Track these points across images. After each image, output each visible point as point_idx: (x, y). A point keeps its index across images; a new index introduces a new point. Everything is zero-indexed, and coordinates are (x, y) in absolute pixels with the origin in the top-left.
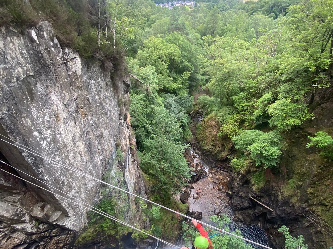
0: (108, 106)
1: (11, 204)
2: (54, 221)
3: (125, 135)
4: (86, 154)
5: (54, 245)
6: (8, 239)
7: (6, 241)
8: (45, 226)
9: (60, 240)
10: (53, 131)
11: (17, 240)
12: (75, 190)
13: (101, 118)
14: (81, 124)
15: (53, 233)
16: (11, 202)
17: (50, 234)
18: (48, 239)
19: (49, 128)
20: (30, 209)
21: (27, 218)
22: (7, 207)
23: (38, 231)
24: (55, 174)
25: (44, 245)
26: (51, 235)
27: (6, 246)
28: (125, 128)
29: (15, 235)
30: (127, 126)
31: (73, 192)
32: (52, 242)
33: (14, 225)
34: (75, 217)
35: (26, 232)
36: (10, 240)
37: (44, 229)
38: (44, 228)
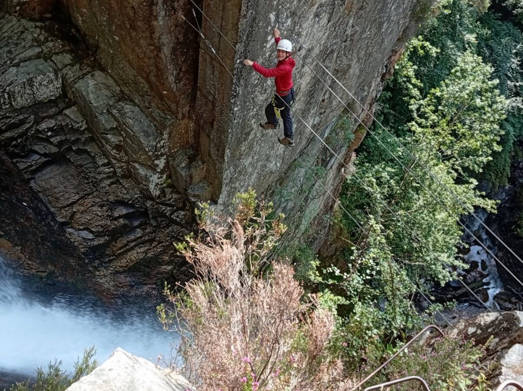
0: (393, 8)
1: (155, 125)
2: (194, 196)
3: (368, 93)
4: (302, 98)
5: (168, 238)
6: (112, 183)
7: (109, 185)
8: (175, 196)
9: (180, 234)
10: (295, 22)
11: (126, 192)
12: (253, 158)
13: (368, 30)
14: (333, 29)
15: (178, 217)
16: (157, 121)
17: (171, 214)
18: (164, 221)
19: (293, 14)
20: (173, 151)
21: (161, 163)
22: (148, 126)
23: (159, 197)
24: (250, 109)
25: (155, 227)
26: (172, 216)
27: (106, 193)
28: (378, 76)
29: (126, 183)
30: (384, 71)
31: (248, 161)
32: (168, 231)
33: (137, 165)
34: (222, 208)
35: (145, 187)
36: (115, 185)
37: (169, 200)
38: (172, 198)
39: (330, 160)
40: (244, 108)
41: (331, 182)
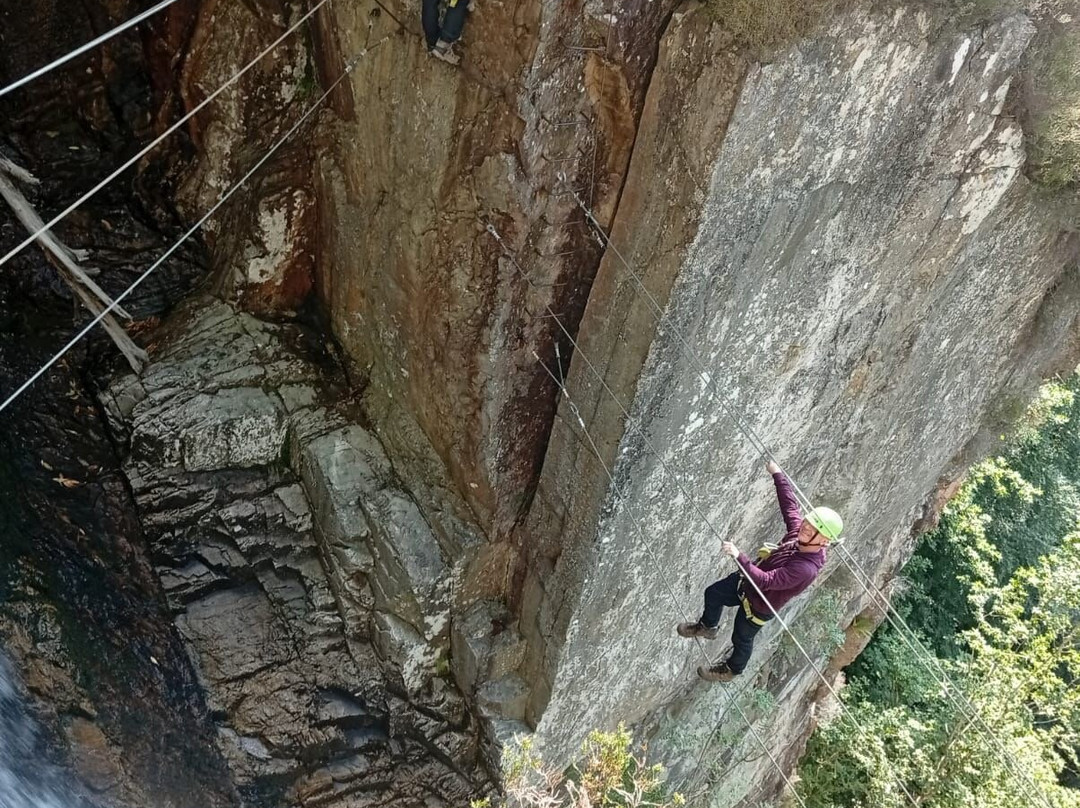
0: (947, 398)
1: (441, 546)
2: (490, 705)
3: (883, 553)
4: (744, 541)
5: (417, 789)
6: (333, 648)
7: (326, 652)
8: (450, 698)
9: (445, 785)
10: (747, 396)
11: (354, 671)
12: (624, 645)
13: (892, 431)
14: (822, 420)
15: (447, 744)
16: (446, 537)
17: (435, 736)
18: (418, 747)
19: (746, 381)
20: (465, 603)
21: (437, 623)
22: (427, 545)
23: (417, 694)
24: (634, 545)
25: (395, 758)
26: (437, 741)
27: (316, 666)
28: (906, 524)
29: (360, 653)
30: (920, 516)
31: (614, 651)
32: (420, 771)
33: (388, 619)
34: (543, 744)
35: (394, 668)
36: (336, 653)
37: (438, 704)
38: (443, 700)
39: (786, 681)
40: (623, 541)
41: (784, 729)
